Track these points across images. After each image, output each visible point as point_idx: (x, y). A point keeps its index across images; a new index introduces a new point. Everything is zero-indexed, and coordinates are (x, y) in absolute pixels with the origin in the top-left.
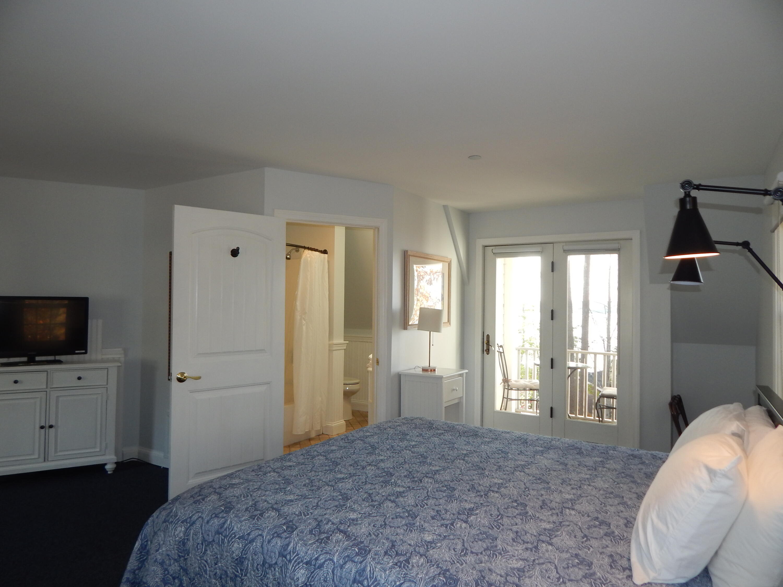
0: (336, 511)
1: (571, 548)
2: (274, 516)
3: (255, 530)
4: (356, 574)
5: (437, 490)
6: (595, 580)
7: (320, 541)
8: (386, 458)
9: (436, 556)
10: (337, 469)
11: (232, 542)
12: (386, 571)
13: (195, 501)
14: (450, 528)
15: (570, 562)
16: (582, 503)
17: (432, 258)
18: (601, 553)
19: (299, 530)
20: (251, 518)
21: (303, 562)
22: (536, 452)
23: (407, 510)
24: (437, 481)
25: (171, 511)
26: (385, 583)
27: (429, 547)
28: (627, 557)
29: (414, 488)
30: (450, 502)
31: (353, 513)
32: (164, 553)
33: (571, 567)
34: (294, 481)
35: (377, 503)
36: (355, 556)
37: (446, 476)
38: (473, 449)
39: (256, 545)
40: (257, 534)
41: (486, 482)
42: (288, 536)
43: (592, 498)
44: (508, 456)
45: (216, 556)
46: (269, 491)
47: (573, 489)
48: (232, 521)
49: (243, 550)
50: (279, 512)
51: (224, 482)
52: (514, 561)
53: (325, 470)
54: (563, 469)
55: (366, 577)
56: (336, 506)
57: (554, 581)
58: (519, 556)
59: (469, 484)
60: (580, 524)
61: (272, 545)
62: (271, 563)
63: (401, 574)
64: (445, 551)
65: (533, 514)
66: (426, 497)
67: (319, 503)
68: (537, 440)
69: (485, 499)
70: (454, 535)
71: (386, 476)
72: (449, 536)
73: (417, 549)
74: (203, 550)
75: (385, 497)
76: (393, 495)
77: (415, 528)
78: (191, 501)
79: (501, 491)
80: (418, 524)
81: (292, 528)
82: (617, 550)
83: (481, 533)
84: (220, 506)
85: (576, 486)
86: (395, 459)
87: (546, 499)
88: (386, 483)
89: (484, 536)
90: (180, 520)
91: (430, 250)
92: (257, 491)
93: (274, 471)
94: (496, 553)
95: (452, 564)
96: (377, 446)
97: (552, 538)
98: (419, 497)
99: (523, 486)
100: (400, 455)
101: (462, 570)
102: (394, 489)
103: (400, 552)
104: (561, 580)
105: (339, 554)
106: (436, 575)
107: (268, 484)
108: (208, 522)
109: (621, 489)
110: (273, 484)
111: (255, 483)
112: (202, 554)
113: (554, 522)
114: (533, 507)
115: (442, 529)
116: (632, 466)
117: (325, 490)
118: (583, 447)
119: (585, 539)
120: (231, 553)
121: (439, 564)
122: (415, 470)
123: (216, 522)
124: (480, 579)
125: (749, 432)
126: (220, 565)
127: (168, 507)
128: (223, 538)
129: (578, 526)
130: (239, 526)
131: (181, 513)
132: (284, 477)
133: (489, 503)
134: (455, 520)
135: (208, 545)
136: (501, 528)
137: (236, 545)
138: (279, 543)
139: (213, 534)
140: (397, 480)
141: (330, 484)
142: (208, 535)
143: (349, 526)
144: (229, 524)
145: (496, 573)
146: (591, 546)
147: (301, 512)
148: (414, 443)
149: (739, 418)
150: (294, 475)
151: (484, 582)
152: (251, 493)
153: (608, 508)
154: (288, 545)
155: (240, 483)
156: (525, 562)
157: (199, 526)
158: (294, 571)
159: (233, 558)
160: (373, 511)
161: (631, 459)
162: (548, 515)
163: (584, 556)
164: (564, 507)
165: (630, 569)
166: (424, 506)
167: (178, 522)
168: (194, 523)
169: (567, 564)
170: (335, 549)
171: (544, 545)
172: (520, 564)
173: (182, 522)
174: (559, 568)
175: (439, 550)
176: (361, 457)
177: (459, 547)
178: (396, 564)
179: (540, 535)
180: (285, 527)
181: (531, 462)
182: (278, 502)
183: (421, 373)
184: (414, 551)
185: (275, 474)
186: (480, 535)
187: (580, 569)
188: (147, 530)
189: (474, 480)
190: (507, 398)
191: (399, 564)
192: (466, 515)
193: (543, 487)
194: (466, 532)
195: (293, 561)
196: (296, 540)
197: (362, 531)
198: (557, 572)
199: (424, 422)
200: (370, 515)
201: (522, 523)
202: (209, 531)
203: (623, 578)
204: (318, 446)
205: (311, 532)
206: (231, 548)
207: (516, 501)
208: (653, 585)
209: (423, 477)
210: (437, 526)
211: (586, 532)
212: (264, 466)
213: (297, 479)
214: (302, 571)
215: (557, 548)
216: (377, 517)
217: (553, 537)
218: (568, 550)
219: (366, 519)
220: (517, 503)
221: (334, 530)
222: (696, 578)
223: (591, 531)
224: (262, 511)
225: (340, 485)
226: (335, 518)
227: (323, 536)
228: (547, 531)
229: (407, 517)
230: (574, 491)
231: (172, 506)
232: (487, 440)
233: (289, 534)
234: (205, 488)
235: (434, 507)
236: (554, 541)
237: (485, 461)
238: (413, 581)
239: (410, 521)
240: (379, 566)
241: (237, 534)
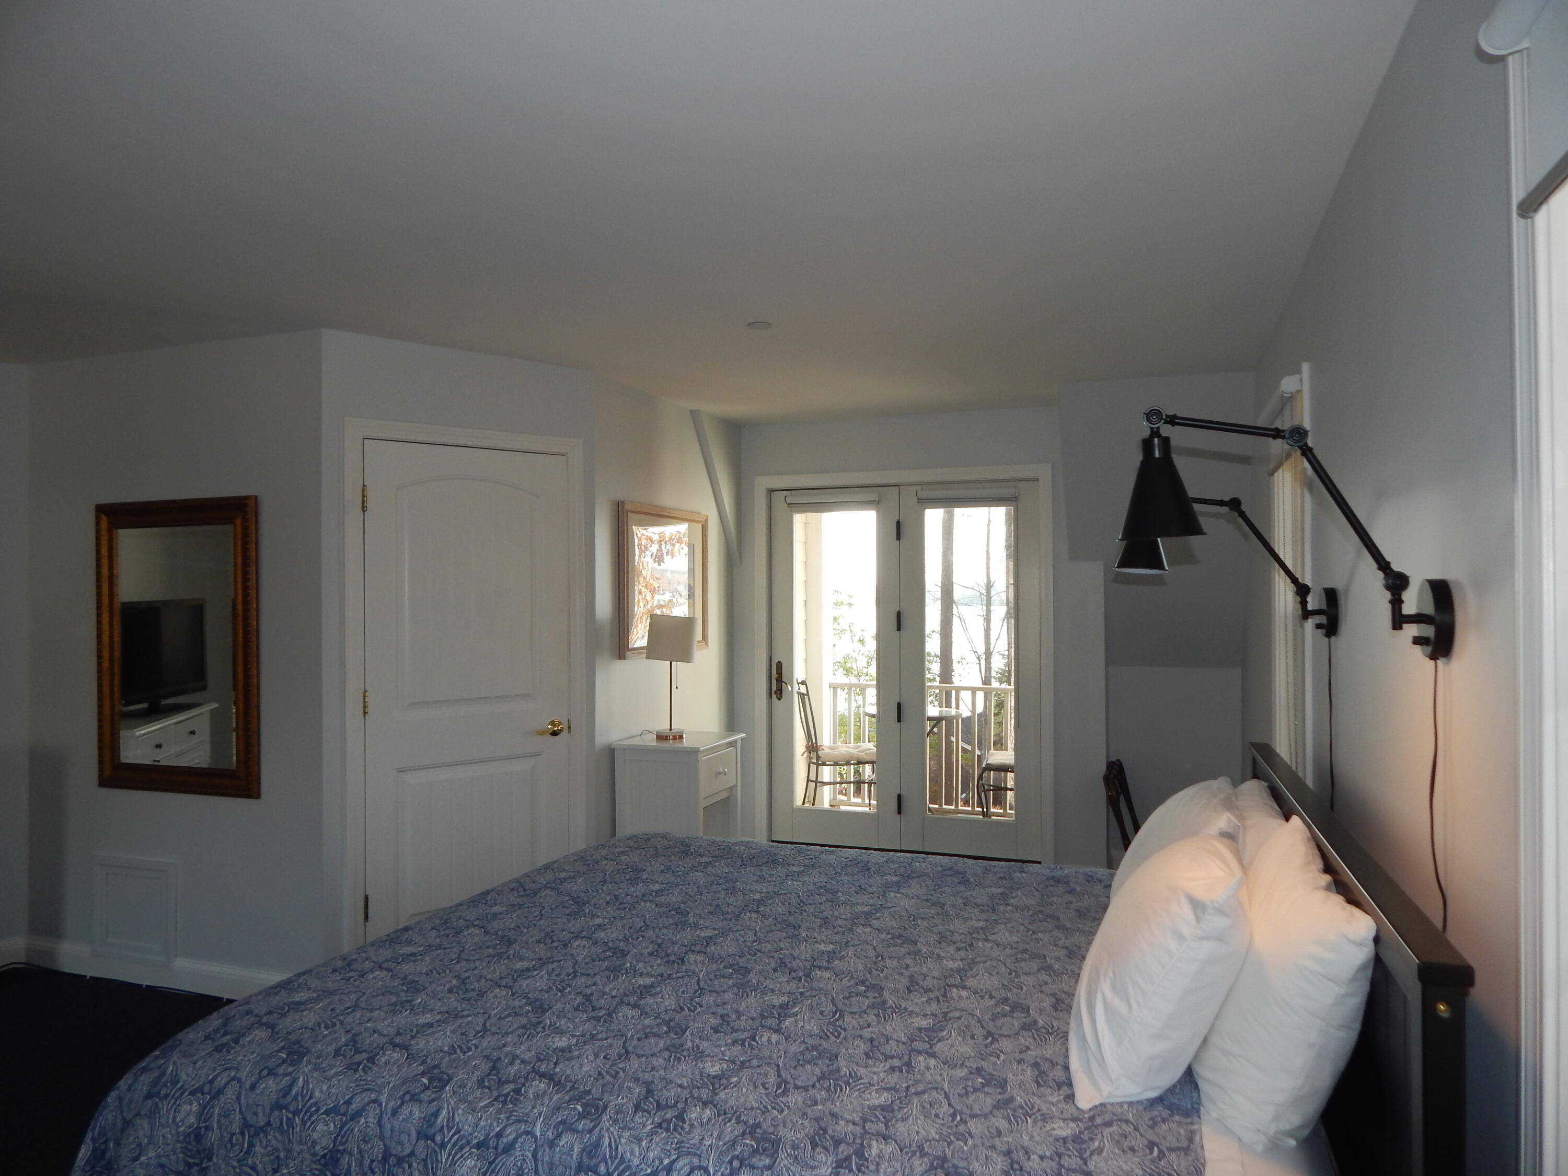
0: (526, 1036)
1: (968, 1058)
2: (398, 1060)
3: (361, 1092)
4: (582, 1154)
5: (715, 976)
6: (1014, 1110)
7: (502, 1099)
8: (606, 921)
9: (733, 1102)
10: (511, 952)
11: (312, 1123)
12: (642, 1141)
13: (219, 1046)
14: (750, 1046)
15: (970, 1083)
16: (978, 974)
17: (671, 515)
18: (1019, 1062)
19: (456, 1083)
20: (351, 1069)
21: (471, 1145)
22: (887, 887)
23: (664, 1020)
24: (713, 958)
25: (164, 1074)
26: (640, 1164)
27: (717, 1086)
28: (1063, 1064)
29: (672, 976)
30: (743, 996)
31: (560, 1037)
32: (152, 1162)
33: (972, 1093)
34: (427, 985)
35: (603, 1012)
36: (578, 1120)
37: (728, 947)
38: (770, 889)
39: (366, 1123)
40: (366, 1101)
41: (804, 951)
42: (433, 1096)
43: (994, 964)
44: (838, 898)
45: (276, 1154)
46: (377, 1010)
47: (959, 949)
48: (307, 1081)
49: (338, 1135)
50: (407, 1050)
51: (275, 1000)
52: (873, 1094)
53: (488, 957)
54: (938, 914)
55: (602, 1159)
56: (524, 1027)
57: (946, 1122)
58: (881, 1084)
59: (773, 957)
60: (978, 1013)
61: (401, 1118)
62: (401, 1155)
63: (672, 1143)
64: (747, 1091)
65: (895, 1004)
66: (695, 992)
67: (488, 1024)
68: (886, 862)
69: (807, 984)
70: (759, 1058)
71: (613, 956)
72: (749, 1061)
73: (696, 1093)
74: (246, 1145)
75: (617, 999)
76: (634, 992)
77: (685, 1053)
78: (209, 1046)
79: (833, 966)
80: (690, 1044)
81: (440, 1080)
82: (1045, 1052)
83: (807, 1048)
84: (278, 1051)
85: (965, 944)
86: (625, 922)
87: (915, 972)
88: (615, 971)
89: (815, 1053)
90: (186, 1090)
91: (667, 499)
92: (351, 1012)
93: (381, 968)
94: (840, 1082)
95: (763, 1113)
96: (585, 899)
97: (935, 1044)
98: (683, 993)
99: (872, 954)
100: (635, 912)
101: (784, 1122)
102: (633, 981)
103: (664, 1103)
104: (958, 1118)
105: (543, 1120)
106: (737, 1137)
107: (373, 997)
108: (253, 1087)
109: (1041, 942)
110: (383, 994)
111: (344, 997)
112: (242, 1154)
113: (933, 1015)
114: (893, 991)
115: (735, 1049)
116: (1055, 899)
117: (495, 997)
118: (968, 871)
119: (990, 1039)
120: (309, 1144)
121: (740, 1116)
122: (669, 939)
123: (271, 1085)
124: (818, 1134)
125: (1245, 829)
126: (285, 1171)
127: (153, 1065)
128: (290, 1116)
129: (975, 1018)
130: (325, 1088)
131: (188, 1075)
132: (405, 978)
133: (816, 990)
134: (757, 1029)
135: (255, 1134)
136: (842, 1036)
137: (320, 1127)
138: (417, 1112)
139: (268, 1111)
140: (635, 963)
141: (504, 983)
142: (256, 1114)
143: (556, 1064)
144: (301, 1085)
145: (845, 1119)
146: (1002, 1052)
147: (453, 1046)
148: (657, 887)
149: (1229, 805)
150: (424, 971)
151: (825, 1138)
152: (341, 1018)
153: (1023, 978)
154: (436, 1115)
155: (312, 999)
156: (892, 1094)
157: (234, 1097)
158: (453, 1163)
159: (315, 1154)
160: (598, 1028)
161: (1052, 886)
162: (923, 1003)
163: (991, 1070)
164: (947, 985)
165: (1070, 1084)
166: (695, 1008)
167: (182, 1093)
168: (220, 1092)
169: (965, 1088)
170: (536, 1111)
171: (921, 1058)
172: (884, 1098)
173: (193, 1093)
174: (951, 1096)
175: (735, 1089)
176: (556, 924)
177: (772, 1079)
178: (660, 1126)
179: (912, 1041)
180: (425, 1081)
181: (881, 905)
182: (401, 1031)
183: (655, 743)
184: (690, 1097)
185: (384, 973)
186: (807, 1053)
187: (987, 1093)
188: (107, 1116)
189: (781, 949)
190: (816, 782)
191: (664, 1125)
192: (775, 1018)
193: (907, 950)
194: (779, 1051)
195: (449, 1146)
196: (452, 1103)
197: (584, 1069)
198: (950, 1105)
199: (671, 843)
200: (593, 1037)
201: (879, 1022)
202: (258, 1105)
203: (1060, 1101)
204: (465, 907)
205: (481, 1083)
206: (309, 1135)
207: (863, 982)
208: (1108, 1106)
209: (686, 953)
210: (726, 1045)
211: (991, 1026)
212: (356, 960)
213: (431, 980)
214: (470, 1162)
215: (945, 1061)
216: (609, 1041)
217: (935, 1041)
218: (963, 1063)
219: (587, 1047)
220: (865, 986)
221: (528, 1075)
222: (1175, 1086)
223: (999, 1023)
224: (371, 1052)
225: (524, 985)
226: (526, 1051)
227: (508, 1088)
228: (923, 1031)
229: (666, 1033)
230: (962, 954)
231: (162, 1062)
232: (795, 869)
233: (435, 1092)
234: (234, 1016)
235: (714, 1010)
236: (938, 1048)
237: (797, 911)
238: (695, 1154)
239: (673, 1041)
240: (626, 1134)
241: (321, 1105)
